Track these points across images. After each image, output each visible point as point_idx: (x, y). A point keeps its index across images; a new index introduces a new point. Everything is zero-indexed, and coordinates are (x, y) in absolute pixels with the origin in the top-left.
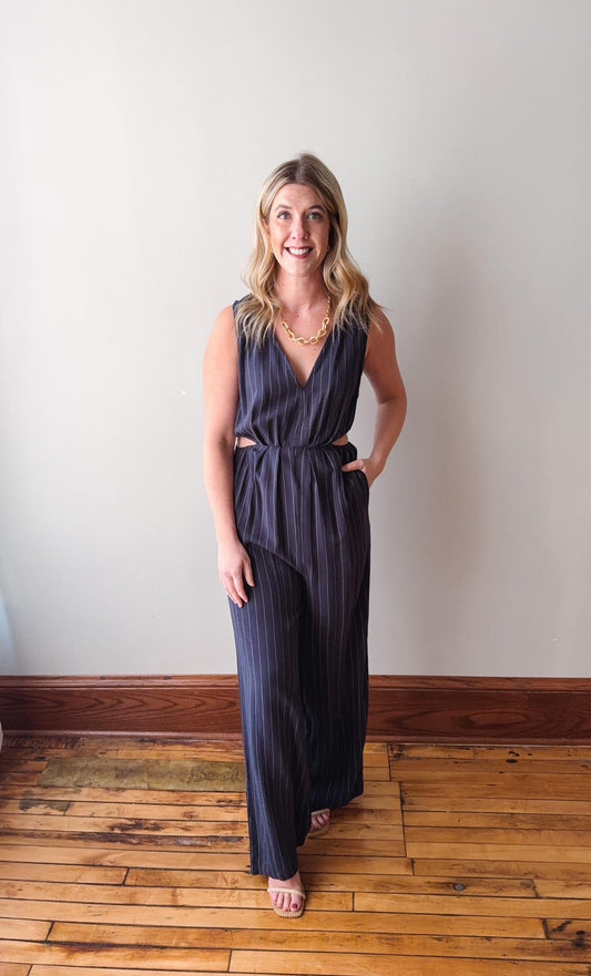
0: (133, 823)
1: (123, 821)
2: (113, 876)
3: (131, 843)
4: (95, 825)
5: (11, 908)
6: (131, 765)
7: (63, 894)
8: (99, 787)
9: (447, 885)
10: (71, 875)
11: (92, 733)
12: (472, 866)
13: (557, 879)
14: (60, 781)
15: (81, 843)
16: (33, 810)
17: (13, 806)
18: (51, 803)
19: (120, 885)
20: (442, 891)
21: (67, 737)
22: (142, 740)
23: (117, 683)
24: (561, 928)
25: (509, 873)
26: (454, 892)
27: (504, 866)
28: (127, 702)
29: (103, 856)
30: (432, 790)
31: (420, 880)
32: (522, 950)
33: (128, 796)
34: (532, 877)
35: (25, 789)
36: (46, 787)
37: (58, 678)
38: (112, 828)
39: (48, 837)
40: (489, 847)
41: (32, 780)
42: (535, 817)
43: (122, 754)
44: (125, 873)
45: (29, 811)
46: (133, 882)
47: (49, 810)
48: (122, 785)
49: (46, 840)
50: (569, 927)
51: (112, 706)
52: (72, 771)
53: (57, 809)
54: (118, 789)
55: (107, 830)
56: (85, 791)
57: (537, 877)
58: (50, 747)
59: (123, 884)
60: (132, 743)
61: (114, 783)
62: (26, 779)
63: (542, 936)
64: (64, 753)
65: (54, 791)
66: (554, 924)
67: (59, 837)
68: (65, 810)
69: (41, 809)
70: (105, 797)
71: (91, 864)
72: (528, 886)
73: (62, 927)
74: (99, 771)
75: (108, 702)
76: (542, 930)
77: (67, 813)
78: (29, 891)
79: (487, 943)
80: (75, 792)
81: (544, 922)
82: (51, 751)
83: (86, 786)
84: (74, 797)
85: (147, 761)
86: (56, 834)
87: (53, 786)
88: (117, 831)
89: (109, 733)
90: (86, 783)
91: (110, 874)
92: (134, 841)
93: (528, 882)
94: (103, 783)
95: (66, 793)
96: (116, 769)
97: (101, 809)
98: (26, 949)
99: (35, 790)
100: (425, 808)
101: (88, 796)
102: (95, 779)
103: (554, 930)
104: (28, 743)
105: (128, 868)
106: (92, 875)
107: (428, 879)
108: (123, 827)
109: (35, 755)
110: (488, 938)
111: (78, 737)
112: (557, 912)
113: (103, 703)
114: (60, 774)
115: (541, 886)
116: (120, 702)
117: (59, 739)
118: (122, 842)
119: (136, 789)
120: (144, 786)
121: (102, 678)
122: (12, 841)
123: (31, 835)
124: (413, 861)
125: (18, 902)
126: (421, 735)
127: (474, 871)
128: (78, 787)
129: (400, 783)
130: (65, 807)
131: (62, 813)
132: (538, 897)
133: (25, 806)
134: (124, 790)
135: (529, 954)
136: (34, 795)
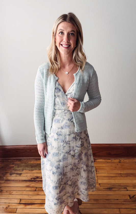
0: (36, 177)
1: (34, 177)
2: (33, 189)
3: (36, 182)
4: (28, 178)
5: (11, 196)
6: (34, 165)
7: (22, 193)
8: (28, 170)
9: (107, 189)
10: (24, 189)
11: (24, 158)
12: (113, 184)
13: (131, 187)
14: (18, 169)
15: (25, 182)
16: (13, 175)
17: (8, 175)
18: (17, 174)
19: (35, 191)
20: (107, 190)
21: (19, 159)
22: (36, 159)
23: (30, 146)
24: (133, 197)
25: (121, 185)
26: (109, 190)
27: (120, 184)
28: (33, 151)
29: (30, 185)
30: (102, 169)
31: (102, 188)
32: (125, 201)
33: (34, 171)
34: (126, 186)
35: (10, 171)
36: (15, 170)
37: (16, 146)
38: (32, 178)
39: (17, 181)
40: (116, 180)
41: (12, 169)
42: (126, 174)
43: (32, 162)
44: (35, 188)
45: (12, 175)
46: (38, 190)
47: (16, 175)
48: (33, 169)
49: (17, 182)
50: (135, 196)
51: (29, 152)
52: (21, 167)
53: (19, 175)
54: (32, 170)
55: (31, 179)
56: (24, 171)
57: (127, 186)
58: (15, 161)
59: (36, 191)
60: (34, 160)
61: (31, 169)
62: (10, 169)
63: (129, 198)
64: (18, 162)
65: (17, 171)
66: (132, 196)
67: (20, 181)
68: (20, 175)
69: (15, 175)
70: (29, 172)
71: (28, 187)
72: (125, 188)
73: (23, 200)
74: (27, 166)
75: (28, 151)
76: (129, 197)
77: (21, 176)
78: (14, 193)
79: (117, 200)
80: (22, 171)
81: (129, 196)
82: (16, 162)
83: (25, 170)
84: (22, 172)
85: (38, 164)
86: (19, 180)
87: (17, 170)
88: (33, 179)
89: (29, 158)
90: (25, 169)
91: (32, 188)
92: (37, 181)
93: (125, 187)
94: (28, 169)
95: (20, 171)
96: (31, 166)
97: (29, 175)
98: (15, 205)
99: (13, 171)
100: (102, 172)
101: (25, 172)
102: (27, 168)
103: (132, 197)
104: (10, 161)
105: (36, 187)
106: (28, 189)
107: (103, 188)
108: (34, 178)
109: (12, 163)
110: (118, 199)
111: (21, 159)
112: (132, 193)
113: (27, 151)
114: (18, 167)
115: (128, 188)
116: (31, 151)
117: (17, 159)
118: (34, 182)
119: (36, 170)
120: (38, 169)
121: (27, 145)
122: (9, 182)
123: (13, 181)
124: (100, 184)
125: (12, 195)
126: (99, 157)
127: (113, 185)
128: (23, 170)
129: (95, 167)
130: (20, 174)
131: (20, 176)
132: (127, 190)
133: (11, 174)
134: (33, 170)
135: (127, 202)
136: (12, 172)
